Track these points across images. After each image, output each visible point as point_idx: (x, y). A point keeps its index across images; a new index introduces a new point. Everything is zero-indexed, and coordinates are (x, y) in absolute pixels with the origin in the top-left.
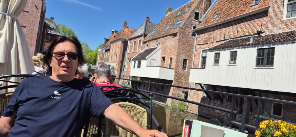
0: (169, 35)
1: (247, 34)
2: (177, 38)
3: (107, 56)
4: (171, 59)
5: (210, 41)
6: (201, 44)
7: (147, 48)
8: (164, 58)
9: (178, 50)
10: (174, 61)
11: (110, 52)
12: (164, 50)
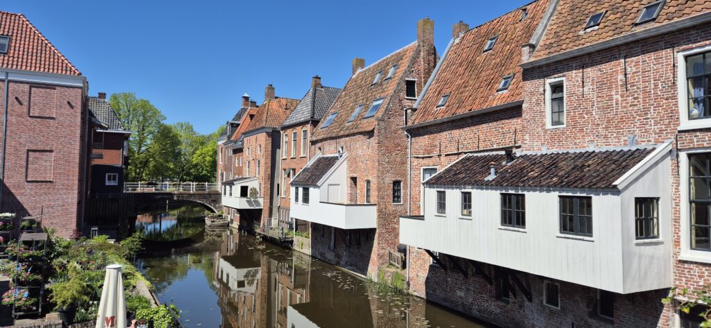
0: (360, 133)
1: (495, 147)
2: (374, 141)
3: (239, 164)
4: (368, 182)
5: (436, 153)
6: (420, 156)
7: (319, 155)
8: (354, 179)
9: (379, 164)
10: (373, 186)
11: (244, 156)
12: (353, 162)
